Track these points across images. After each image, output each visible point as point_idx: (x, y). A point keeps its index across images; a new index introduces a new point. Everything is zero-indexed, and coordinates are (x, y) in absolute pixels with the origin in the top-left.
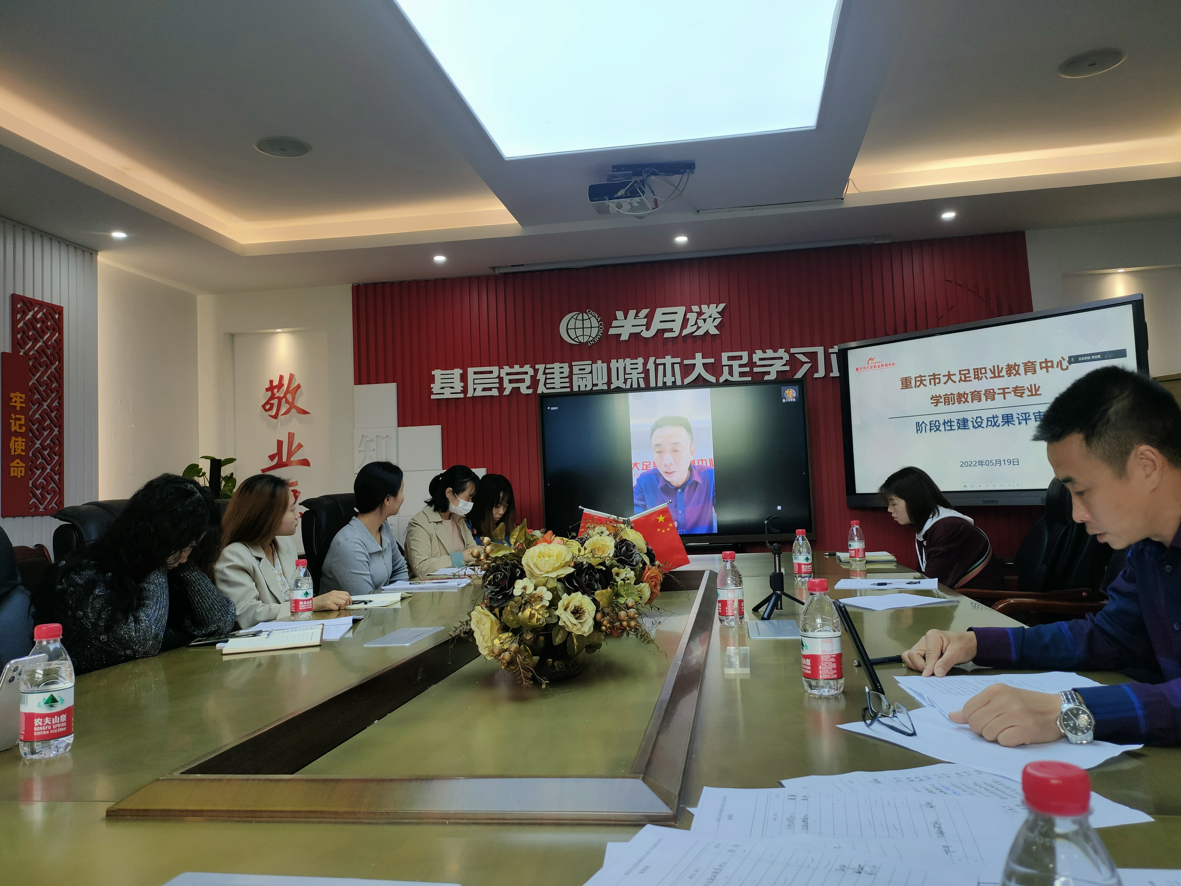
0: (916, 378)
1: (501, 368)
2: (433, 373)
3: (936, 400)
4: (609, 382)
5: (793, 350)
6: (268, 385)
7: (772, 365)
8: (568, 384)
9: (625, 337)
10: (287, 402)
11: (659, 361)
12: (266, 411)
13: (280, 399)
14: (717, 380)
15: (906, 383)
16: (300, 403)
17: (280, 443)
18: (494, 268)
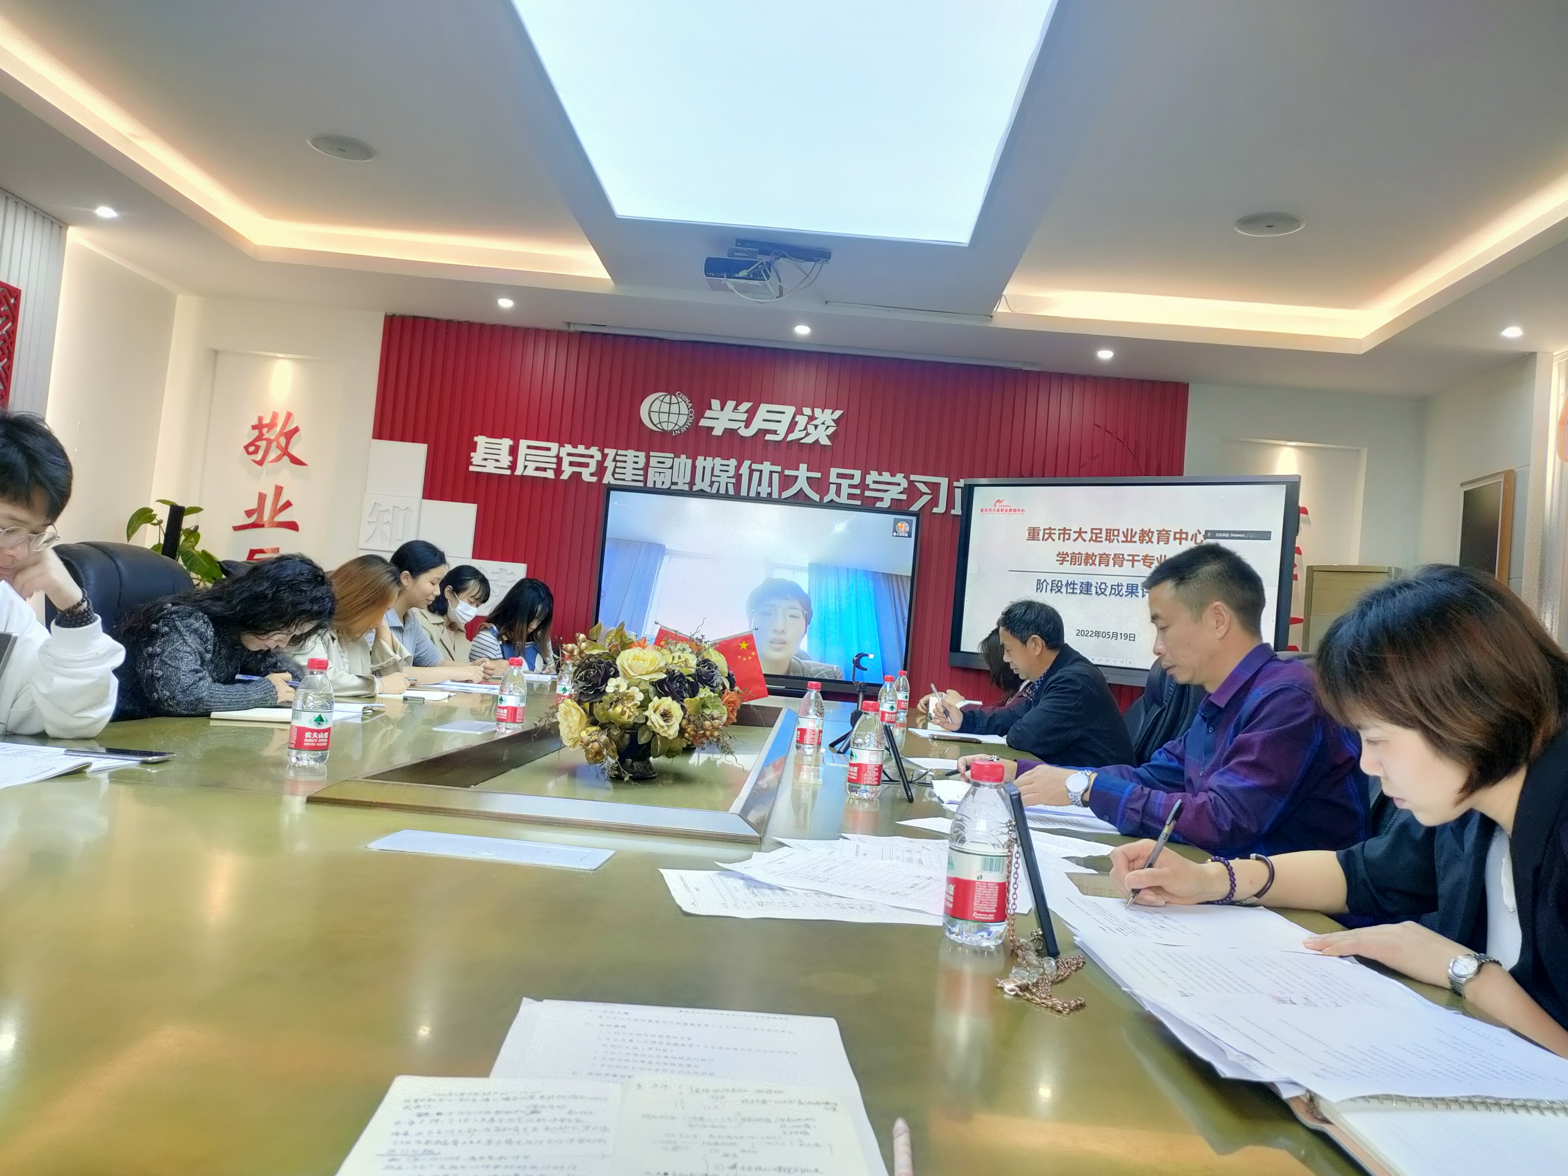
0: (1045, 530)
1: (561, 445)
2: (476, 439)
3: (1062, 557)
4: (692, 483)
5: (913, 477)
6: (255, 422)
7: (887, 491)
8: (641, 478)
9: (718, 432)
10: (279, 446)
11: (754, 466)
12: (249, 453)
13: (269, 442)
14: (821, 499)
15: (1033, 534)
16: (294, 451)
17: (262, 498)
18: (569, 324)
